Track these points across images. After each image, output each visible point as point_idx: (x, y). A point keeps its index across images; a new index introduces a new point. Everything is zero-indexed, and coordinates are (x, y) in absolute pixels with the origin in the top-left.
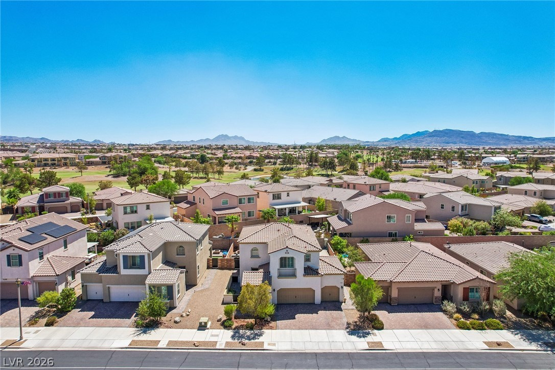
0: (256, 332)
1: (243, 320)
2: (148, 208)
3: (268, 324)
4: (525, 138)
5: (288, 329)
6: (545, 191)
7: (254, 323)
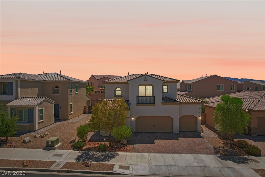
0: (108, 153)
3: (124, 147)
5: (146, 152)
7: (109, 145)
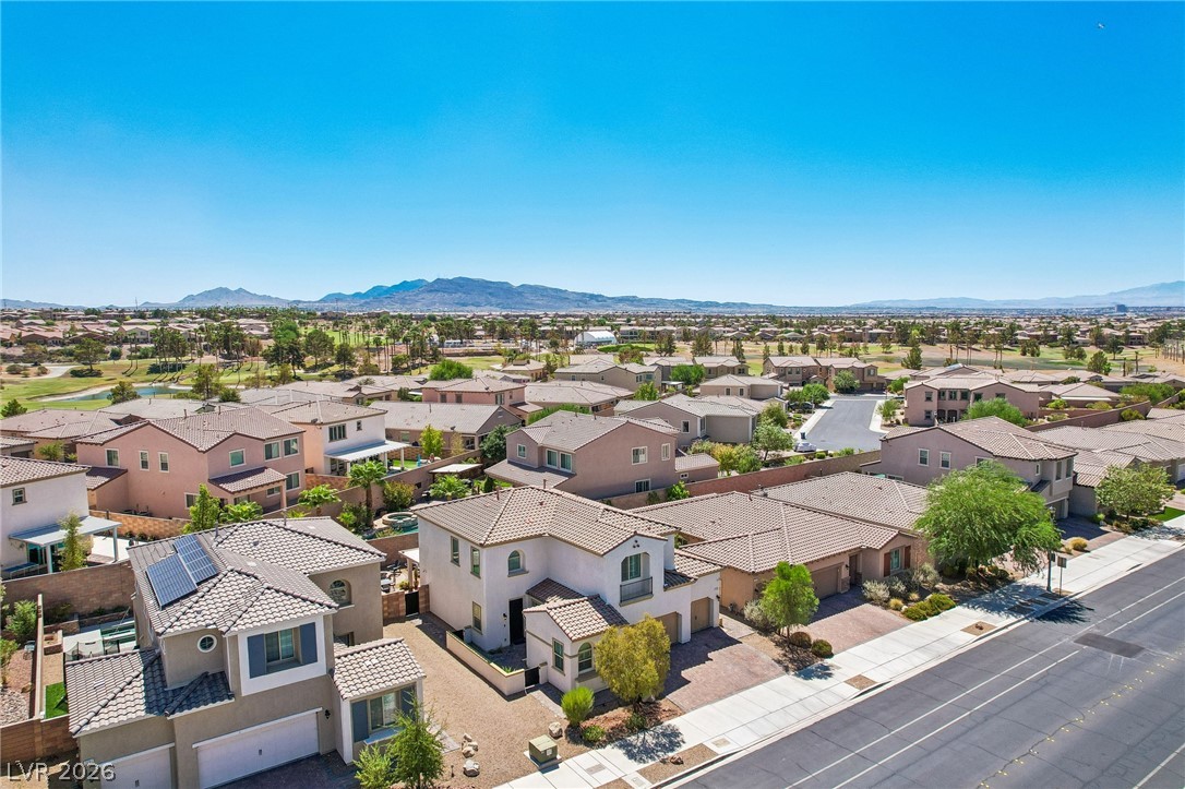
0: (658, 730)
1: (601, 716)
2: (19, 499)
3: (656, 707)
4: (592, 297)
5: (704, 705)
6: (752, 386)
